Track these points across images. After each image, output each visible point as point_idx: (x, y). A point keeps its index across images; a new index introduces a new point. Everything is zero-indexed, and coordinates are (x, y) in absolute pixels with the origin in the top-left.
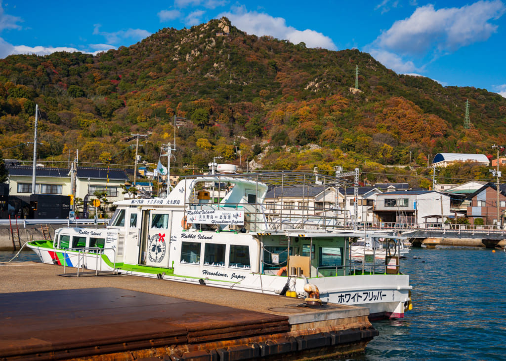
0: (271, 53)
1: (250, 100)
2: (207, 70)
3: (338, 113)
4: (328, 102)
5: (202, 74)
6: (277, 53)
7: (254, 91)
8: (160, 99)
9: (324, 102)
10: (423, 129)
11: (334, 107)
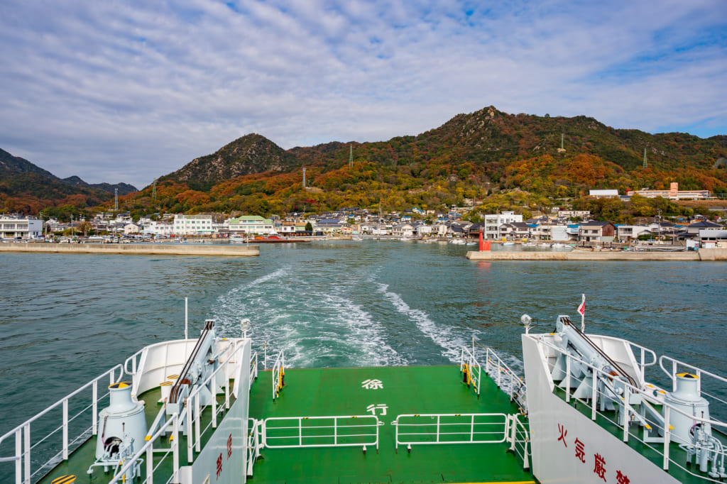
0: (522, 125)
1: (497, 161)
2: (476, 142)
3: (544, 166)
4: (539, 160)
5: (473, 145)
6: (525, 125)
7: (501, 154)
8: (446, 163)
9: (536, 160)
10: (591, 175)
11: (542, 163)
